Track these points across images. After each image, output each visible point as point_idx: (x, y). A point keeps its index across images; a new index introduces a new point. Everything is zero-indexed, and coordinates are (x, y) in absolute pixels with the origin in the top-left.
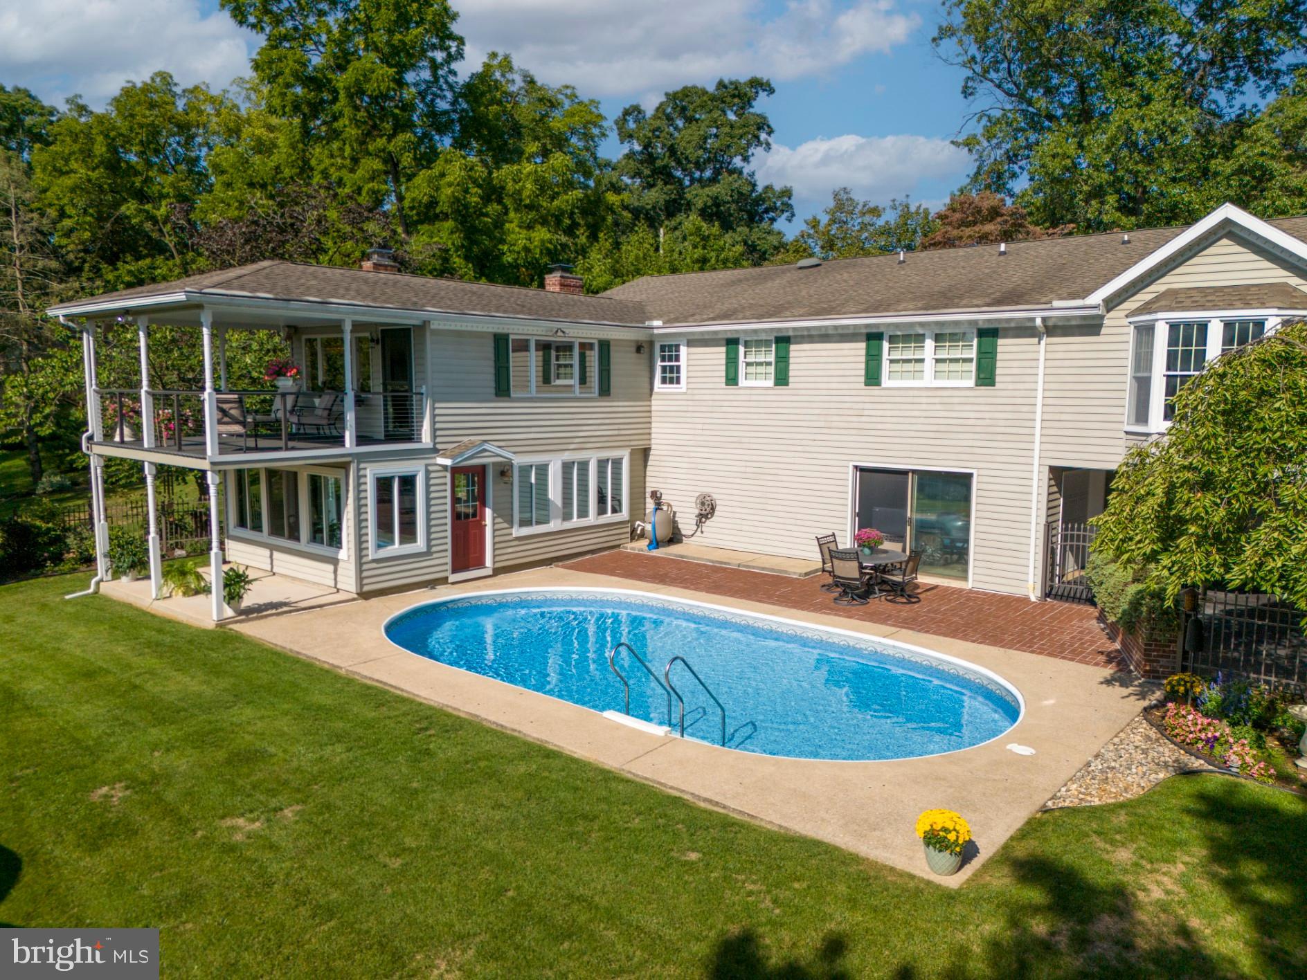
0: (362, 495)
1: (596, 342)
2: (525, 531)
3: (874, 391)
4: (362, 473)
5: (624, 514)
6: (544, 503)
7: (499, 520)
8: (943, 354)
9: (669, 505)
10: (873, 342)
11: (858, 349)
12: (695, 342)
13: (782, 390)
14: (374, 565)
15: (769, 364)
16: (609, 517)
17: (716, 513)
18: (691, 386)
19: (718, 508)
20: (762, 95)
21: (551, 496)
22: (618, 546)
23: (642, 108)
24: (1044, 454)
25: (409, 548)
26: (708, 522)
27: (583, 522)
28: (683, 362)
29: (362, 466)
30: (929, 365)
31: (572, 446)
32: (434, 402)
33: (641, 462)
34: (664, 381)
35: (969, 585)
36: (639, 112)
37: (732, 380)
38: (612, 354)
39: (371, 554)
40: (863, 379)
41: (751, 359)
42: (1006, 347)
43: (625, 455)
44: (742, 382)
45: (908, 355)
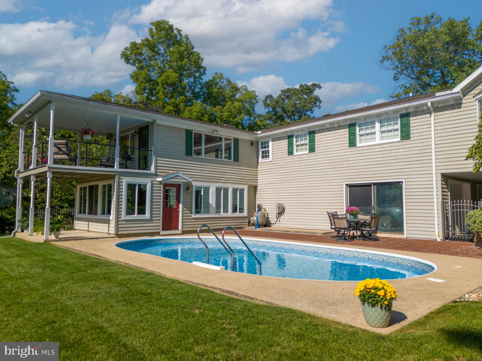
0: (121, 190)
1: (232, 138)
2: (198, 216)
3: (353, 149)
4: (121, 180)
5: (245, 214)
6: (208, 205)
7: (185, 209)
8: (384, 129)
9: (265, 210)
10: (351, 128)
11: (345, 132)
12: (276, 139)
13: (312, 154)
14: (124, 222)
15: (306, 144)
16: (238, 214)
17: (285, 212)
18: (274, 158)
19: (286, 210)
20: (317, 89)
21: (210, 202)
22: (242, 228)
23: (273, 96)
24: (438, 168)
25: (141, 217)
26: (282, 217)
27: (225, 215)
28: (270, 148)
29: (121, 177)
30: (378, 135)
31: (221, 181)
32: (157, 157)
33: (253, 192)
34: (263, 157)
35: (405, 236)
36: (272, 97)
37: (290, 153)
38: (240, 145)
39: (123, 216)
40: (348, 144)
41: (299, 143)
42: (414, 121)
43: (246, 188)
44: (295, 153)
45: (368, 131)
